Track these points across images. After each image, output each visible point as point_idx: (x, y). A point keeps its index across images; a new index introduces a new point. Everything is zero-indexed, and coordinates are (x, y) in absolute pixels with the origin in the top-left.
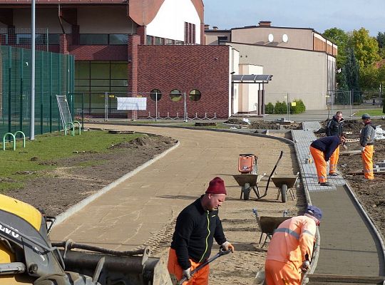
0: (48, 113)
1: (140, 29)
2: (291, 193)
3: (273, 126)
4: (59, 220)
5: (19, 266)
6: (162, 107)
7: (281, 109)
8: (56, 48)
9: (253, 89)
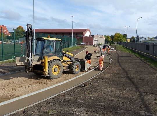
0: (74, 44)
1: (84, 35)
2: (100, 53)
3: (98, 46)
4: (75, 56)
5: (71, 61)
6: (86, 44)
7: (99, 44)
8: (75, 37)
9: (96, 42)
